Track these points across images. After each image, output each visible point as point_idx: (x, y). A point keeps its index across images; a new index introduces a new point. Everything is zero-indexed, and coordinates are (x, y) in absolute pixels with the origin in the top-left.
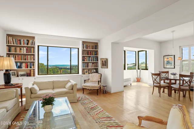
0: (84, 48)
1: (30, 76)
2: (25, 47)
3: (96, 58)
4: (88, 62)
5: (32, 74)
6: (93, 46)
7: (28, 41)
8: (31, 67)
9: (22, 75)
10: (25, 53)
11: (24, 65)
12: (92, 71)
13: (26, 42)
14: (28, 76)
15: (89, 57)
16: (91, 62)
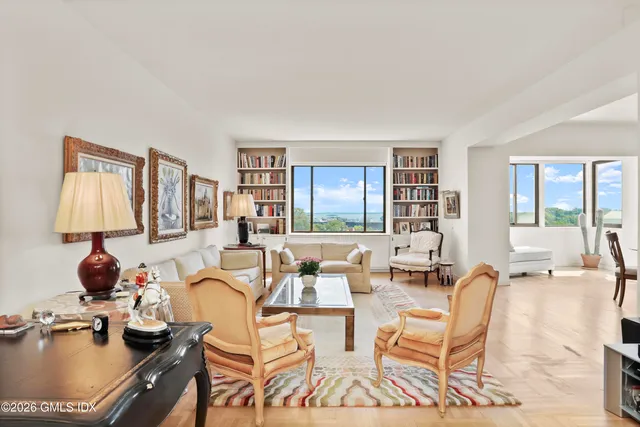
0: (397, 166)
1: (277, 232)
2: (268, 171)
3: (431, 191)
4: (409, 200)
5: (281, 229)
6: (423, 158)
7: (273, 157)
8: (279, 215)
9: (263, 231)
10: (268, 184)
11: (266, 209)
12: (422, 227)
13: (270, 161)
14: (272, 233)
15: (413, 188)
16: (416, 200)
